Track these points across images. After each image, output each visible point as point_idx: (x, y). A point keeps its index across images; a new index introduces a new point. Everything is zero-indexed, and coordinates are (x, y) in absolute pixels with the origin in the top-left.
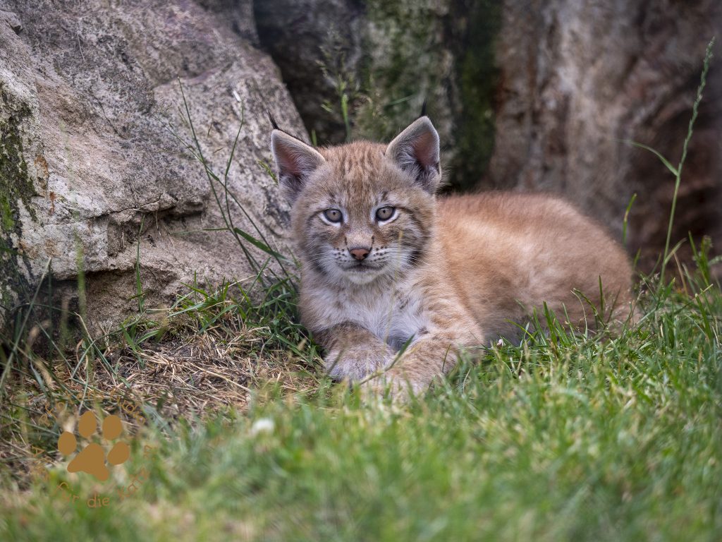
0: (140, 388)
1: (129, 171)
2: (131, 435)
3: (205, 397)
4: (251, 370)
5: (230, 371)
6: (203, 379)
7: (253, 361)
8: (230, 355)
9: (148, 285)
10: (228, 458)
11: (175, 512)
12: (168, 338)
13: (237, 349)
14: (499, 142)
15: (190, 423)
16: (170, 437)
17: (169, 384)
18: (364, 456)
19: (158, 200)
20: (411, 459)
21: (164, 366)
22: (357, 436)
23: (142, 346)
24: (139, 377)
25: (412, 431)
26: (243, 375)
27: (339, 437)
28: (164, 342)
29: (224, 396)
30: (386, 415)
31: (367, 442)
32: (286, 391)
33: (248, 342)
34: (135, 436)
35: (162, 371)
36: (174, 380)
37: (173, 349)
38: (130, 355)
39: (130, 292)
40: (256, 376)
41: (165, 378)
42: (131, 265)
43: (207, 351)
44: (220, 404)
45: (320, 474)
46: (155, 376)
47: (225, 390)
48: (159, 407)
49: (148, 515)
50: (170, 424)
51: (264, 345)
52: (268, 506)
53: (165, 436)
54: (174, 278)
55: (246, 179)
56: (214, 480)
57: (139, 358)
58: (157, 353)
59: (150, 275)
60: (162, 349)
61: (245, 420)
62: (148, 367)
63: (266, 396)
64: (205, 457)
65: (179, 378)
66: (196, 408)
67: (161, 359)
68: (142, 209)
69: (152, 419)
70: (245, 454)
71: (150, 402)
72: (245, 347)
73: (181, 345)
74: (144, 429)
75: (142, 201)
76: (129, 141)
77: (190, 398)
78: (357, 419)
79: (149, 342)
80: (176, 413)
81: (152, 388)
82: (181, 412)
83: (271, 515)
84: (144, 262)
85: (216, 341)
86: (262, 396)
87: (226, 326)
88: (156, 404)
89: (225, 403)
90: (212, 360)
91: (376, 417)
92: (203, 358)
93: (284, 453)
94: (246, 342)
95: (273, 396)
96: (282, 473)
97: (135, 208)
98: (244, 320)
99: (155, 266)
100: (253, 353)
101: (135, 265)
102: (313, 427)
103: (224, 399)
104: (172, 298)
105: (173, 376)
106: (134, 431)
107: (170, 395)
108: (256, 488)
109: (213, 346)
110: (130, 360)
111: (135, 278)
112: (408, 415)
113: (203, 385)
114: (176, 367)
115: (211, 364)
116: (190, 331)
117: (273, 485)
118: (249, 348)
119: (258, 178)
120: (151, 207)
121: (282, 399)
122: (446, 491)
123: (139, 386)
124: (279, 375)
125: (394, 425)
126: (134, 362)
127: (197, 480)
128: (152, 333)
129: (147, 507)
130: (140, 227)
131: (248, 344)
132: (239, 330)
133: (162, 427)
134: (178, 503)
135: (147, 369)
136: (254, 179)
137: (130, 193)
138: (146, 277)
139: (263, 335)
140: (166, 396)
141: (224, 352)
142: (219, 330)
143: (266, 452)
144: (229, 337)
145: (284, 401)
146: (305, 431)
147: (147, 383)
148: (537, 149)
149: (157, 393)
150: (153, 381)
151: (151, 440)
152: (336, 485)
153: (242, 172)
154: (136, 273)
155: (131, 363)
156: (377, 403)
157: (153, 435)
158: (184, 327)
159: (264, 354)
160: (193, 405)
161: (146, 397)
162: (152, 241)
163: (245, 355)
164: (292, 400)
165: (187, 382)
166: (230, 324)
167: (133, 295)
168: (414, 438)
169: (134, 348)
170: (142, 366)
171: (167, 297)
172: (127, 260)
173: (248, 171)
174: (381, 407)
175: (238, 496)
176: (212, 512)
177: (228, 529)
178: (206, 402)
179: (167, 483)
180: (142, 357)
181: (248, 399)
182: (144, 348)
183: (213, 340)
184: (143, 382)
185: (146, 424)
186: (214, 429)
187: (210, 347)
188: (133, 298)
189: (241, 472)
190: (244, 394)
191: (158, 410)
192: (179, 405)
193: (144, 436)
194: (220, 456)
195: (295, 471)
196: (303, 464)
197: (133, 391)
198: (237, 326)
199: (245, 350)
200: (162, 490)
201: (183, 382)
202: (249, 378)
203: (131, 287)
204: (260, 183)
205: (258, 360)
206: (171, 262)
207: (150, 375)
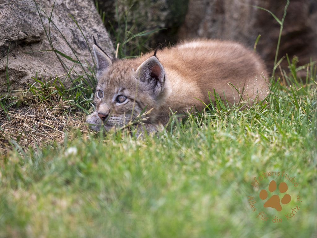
0: (8, 131)
1: (3, 20)
2: (3, 155)
3: (41, 136)
4: (64, 122)
5: (54, 123)
6: (40, 127)
7: (66, 118)
8: (54, 114)
9: (12, 78)
10: (53, 167)
11: (27, 194)
12: (22, 105)
13: (57, 111)
14: (190, 7)
15: (34, 149)
16: (23, 156)
17: (23, 129)
18: (123, 167)
19: (17, 35)
20: (146, 168)
21: (20, 120)
22: (119, 156)
23: (9, 109)
24: (7, 125)
25: (147, 154)
26: (61, 125)
27: (110, 156)
28: (20, 107)
29: (51, 135)
30: (134, 146)
31: (124, 160)
32: (83, 133)
33: (63, 108)
34: (6, 155)
35: (19, 122)
36: (25, 127)
37: (25, 111)
38: (3, 114)
39: (3, 82)
40: (67, 125)
41: (20, 126)
42: (4, 68)
43: (42, 112)
44: (49, 139)
45: (100, 176)
46: (16, 124)
47: (51, 132)
48: (18, 140)
49: (13, 196)
50: (23, 149)
51: (71, 109)
52: (74, 192)
53: (21, 156)
54: (25, 75)
55: (62, 24)
56: (46, 178)
57: (8, 115)
58: (17, 113)
59: (13, 73)
60: (19, 111)
61: (62, 148)
62: (12, 120)
63: (72, 135)
64: (42, 167)
65: (28, 126)
66: (36, 141)
67: (19, 116)
68: (9, 39)
69: (14, 146)
70: (62, 165)
71: (13, 138)
72: (61, 110)
73: (29, 109)
74: (11, 152)
75: (9, 35)
76: (3, 5)
77: (33, 136)
78: (119, 148)
79: (12, 107)
80: (26, 144)
81: (14, 131)
82: (28, 143)
83: (75, 196)
84: (10, 66)
85: (47, 107)
86: (71, 136)
87: (52, 99)
88: (16, 139)
89: (51, 139)
90: (45, 117)
91: (129, 147)
92: (40, 116)
93: (82, 165)
94: (62, 108)
95: (76, 136)
96: (81, 175)
97: (6, 39)
98: (61, 97)
99: (16, 69)
100: (66, 114)
101: (6, 68)
102: (97, 151)
103: (51, 137)
104: (24, 85)
105: (25, 125)
106: (5, 152)
107: (23, 135)
108: (68, 182)
109: (45, 110)
110: (2, 117)
111: (6, 74)
112: (145, 146)
113: (40, 130)
114: (26, 120)
115: (44, 119)
116: (34, 102)
117: (77, 181)
118: (63, 111)
119: (69, 24)
120: (13, 38)
121: (81, 137)
122: (164, 185)
123: (8, 130)
124: (79, 125)
125: (138, 151)
126: (5, 117)
127: (38, 178)
128: (15, 103)
129: (12, 191)
130: (8, 49)
131: (63, 109)
132: (58, 102)
133: (19, 150)
134: (28, 189)
135: (11, 121)
136: (66, 25)
137: (3, 31)
138: (11, 74)
139: (71, 104)
140: (21, 135)
141: (51, 113)
142: (48, 101)
143: (73, 164)
144: (53, 105)
145: (82, 138)
146: (93, 153)
147: (12, 128)
148: (209, 11)
149: (17, 133)
150: (14, 127)
151: (14, 157)
152: (109, 181)
153: (60, 21)
154: (6, 72)
155: (3, 118)
156: (129, 140)
157: (15, 155)
158: (30, 99)
159: (71, 114)
160: (35, 140)
161: (11, 135)
162: (14, 56)
163: (61, 114)
164: (86, 137)
165: (32, 128)
166: (54, 99)
167: (5, 83)
168: (148, 158)
169: (5, 110)
170: (9, 119)
171: (22, 84)
172: (2, 65)
173: (63, 21)
174: (131, 141)
175: (59, 186)
176: (46, 194)
177: (54, 203)
178: (41, 138)
179: (23, 180)
180: (9, 115)
181: (63, 137)
182: (10, 111)
183: (45, 106)
184: (9, 127)
185: (11, 149)
186: (46, 152)
187: (43, 110)
188: (5, 85)
189: (60, 175)
190: (61, 134)
191: (17, 142)
192: (28, 140)
193: (10, 155)
194: (50, 166)
195: (88, 174)
196: (92, 171)
197: (5, 132)
198: (57, 100)
199: (61, 112)
200: (20, 183)
201: (30, 128)
202: (64, 126)
203: (4, 79)
204: (69, 27)
205: (68, 117)
206: (24, 67)
207: (13, 124)
